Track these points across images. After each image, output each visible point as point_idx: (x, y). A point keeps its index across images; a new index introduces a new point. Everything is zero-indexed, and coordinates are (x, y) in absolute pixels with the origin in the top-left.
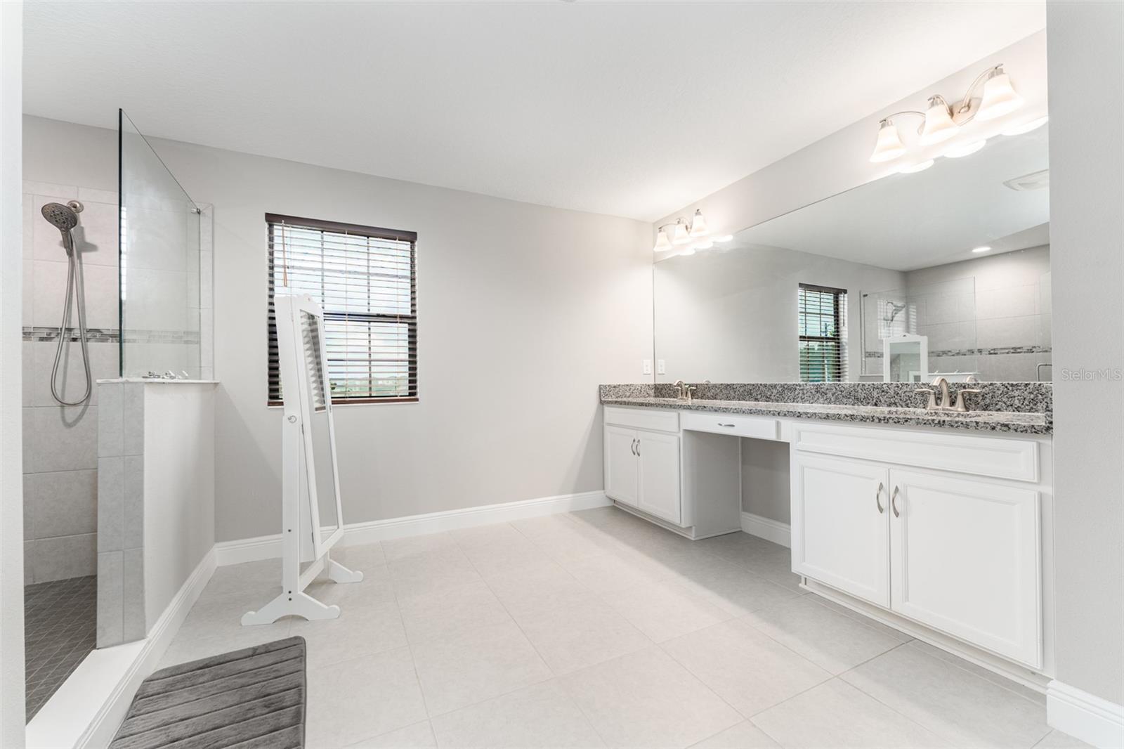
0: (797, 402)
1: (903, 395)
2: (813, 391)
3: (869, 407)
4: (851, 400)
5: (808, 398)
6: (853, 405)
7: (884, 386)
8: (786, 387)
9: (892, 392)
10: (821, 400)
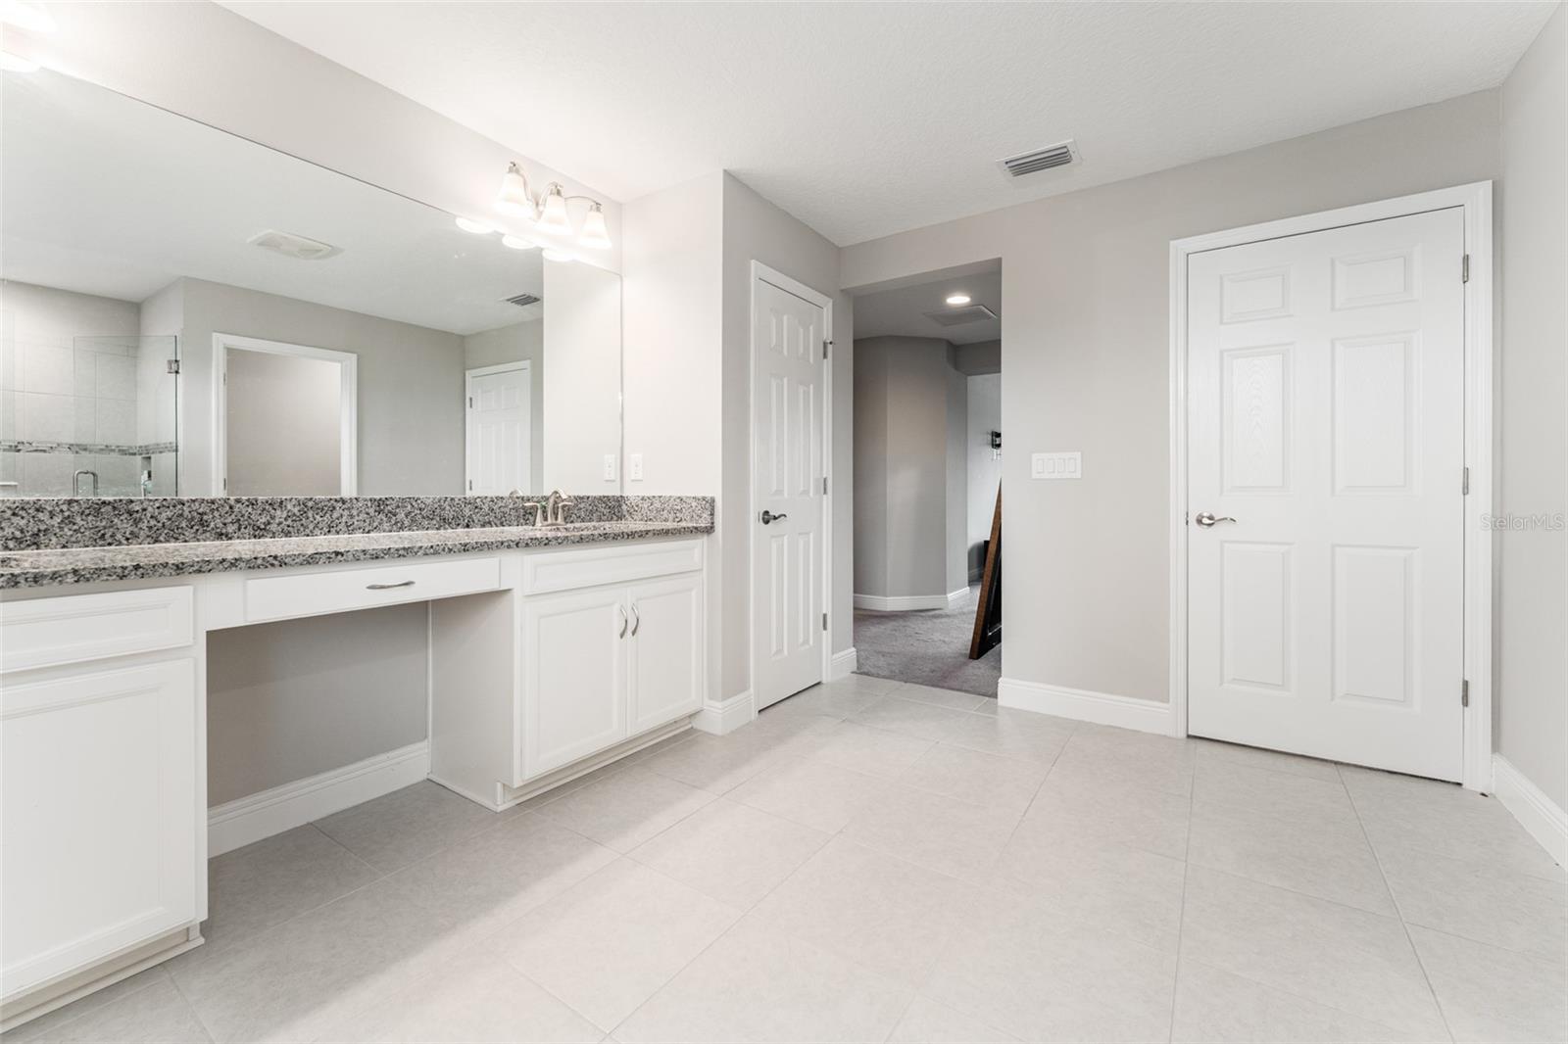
0: (338, 533)
1: (498, 511)
2: (371, 511)
3: (460, 530)
4: (434, 522)
5: (361, 524)
6: (438, 529)
7: (478, 500)
8: (310, 504)
9: (486, 508)
10: (386, 526)
